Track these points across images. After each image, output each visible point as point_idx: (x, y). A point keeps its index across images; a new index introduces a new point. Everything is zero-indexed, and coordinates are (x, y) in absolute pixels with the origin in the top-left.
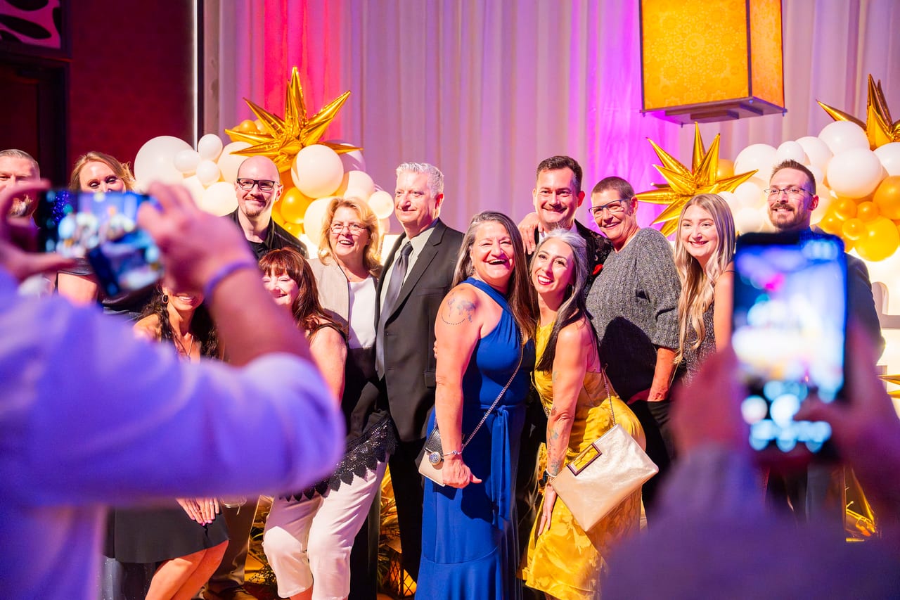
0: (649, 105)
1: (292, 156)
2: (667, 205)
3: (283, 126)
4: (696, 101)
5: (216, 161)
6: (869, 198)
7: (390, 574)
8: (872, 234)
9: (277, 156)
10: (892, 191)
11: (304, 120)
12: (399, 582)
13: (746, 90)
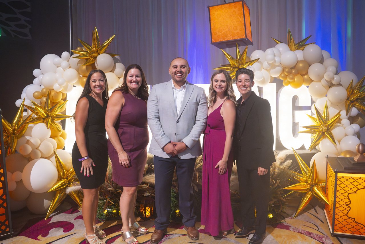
0: (214, 41)
1: (95, 58)
2: (230, 71)
3: (92, 48)
4: (229, 40)
5: (68, 61)
6: (294, 67)
7: (140, 210)
8: (296, 79)
9: (90, 58)
10: (301, 65)
11: (99, 45)
12: (144, 213)
13: (245, 36)
